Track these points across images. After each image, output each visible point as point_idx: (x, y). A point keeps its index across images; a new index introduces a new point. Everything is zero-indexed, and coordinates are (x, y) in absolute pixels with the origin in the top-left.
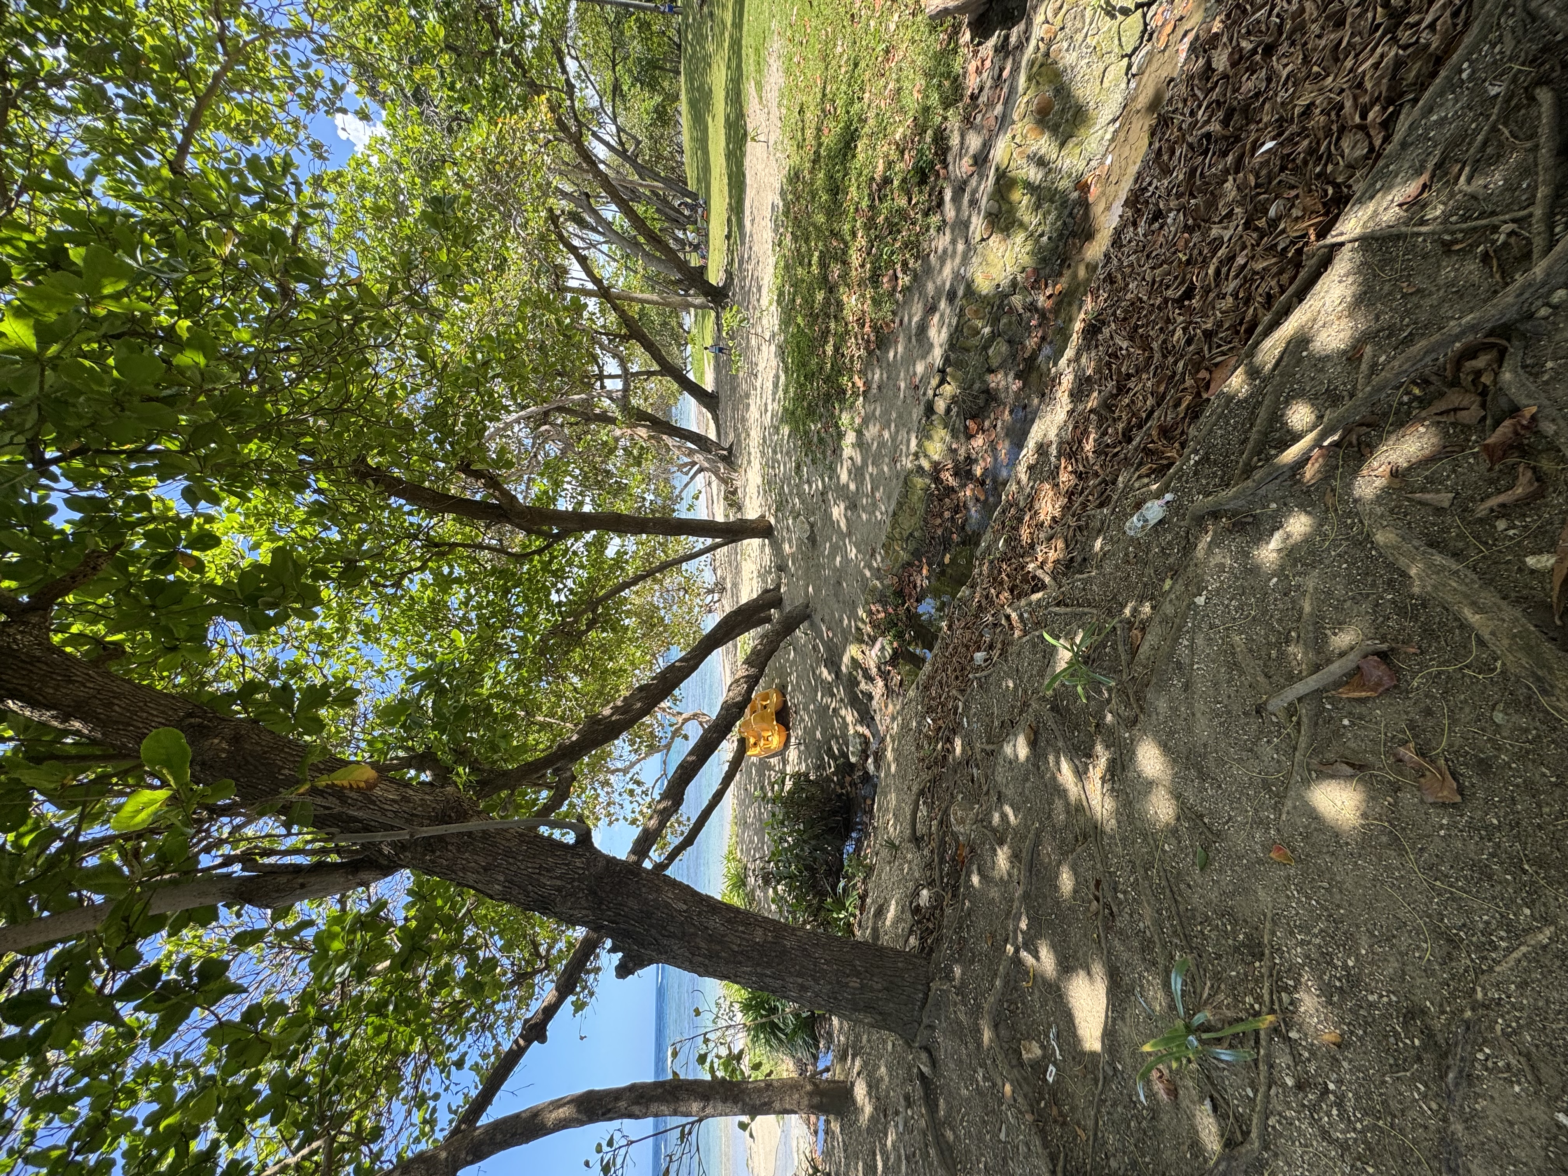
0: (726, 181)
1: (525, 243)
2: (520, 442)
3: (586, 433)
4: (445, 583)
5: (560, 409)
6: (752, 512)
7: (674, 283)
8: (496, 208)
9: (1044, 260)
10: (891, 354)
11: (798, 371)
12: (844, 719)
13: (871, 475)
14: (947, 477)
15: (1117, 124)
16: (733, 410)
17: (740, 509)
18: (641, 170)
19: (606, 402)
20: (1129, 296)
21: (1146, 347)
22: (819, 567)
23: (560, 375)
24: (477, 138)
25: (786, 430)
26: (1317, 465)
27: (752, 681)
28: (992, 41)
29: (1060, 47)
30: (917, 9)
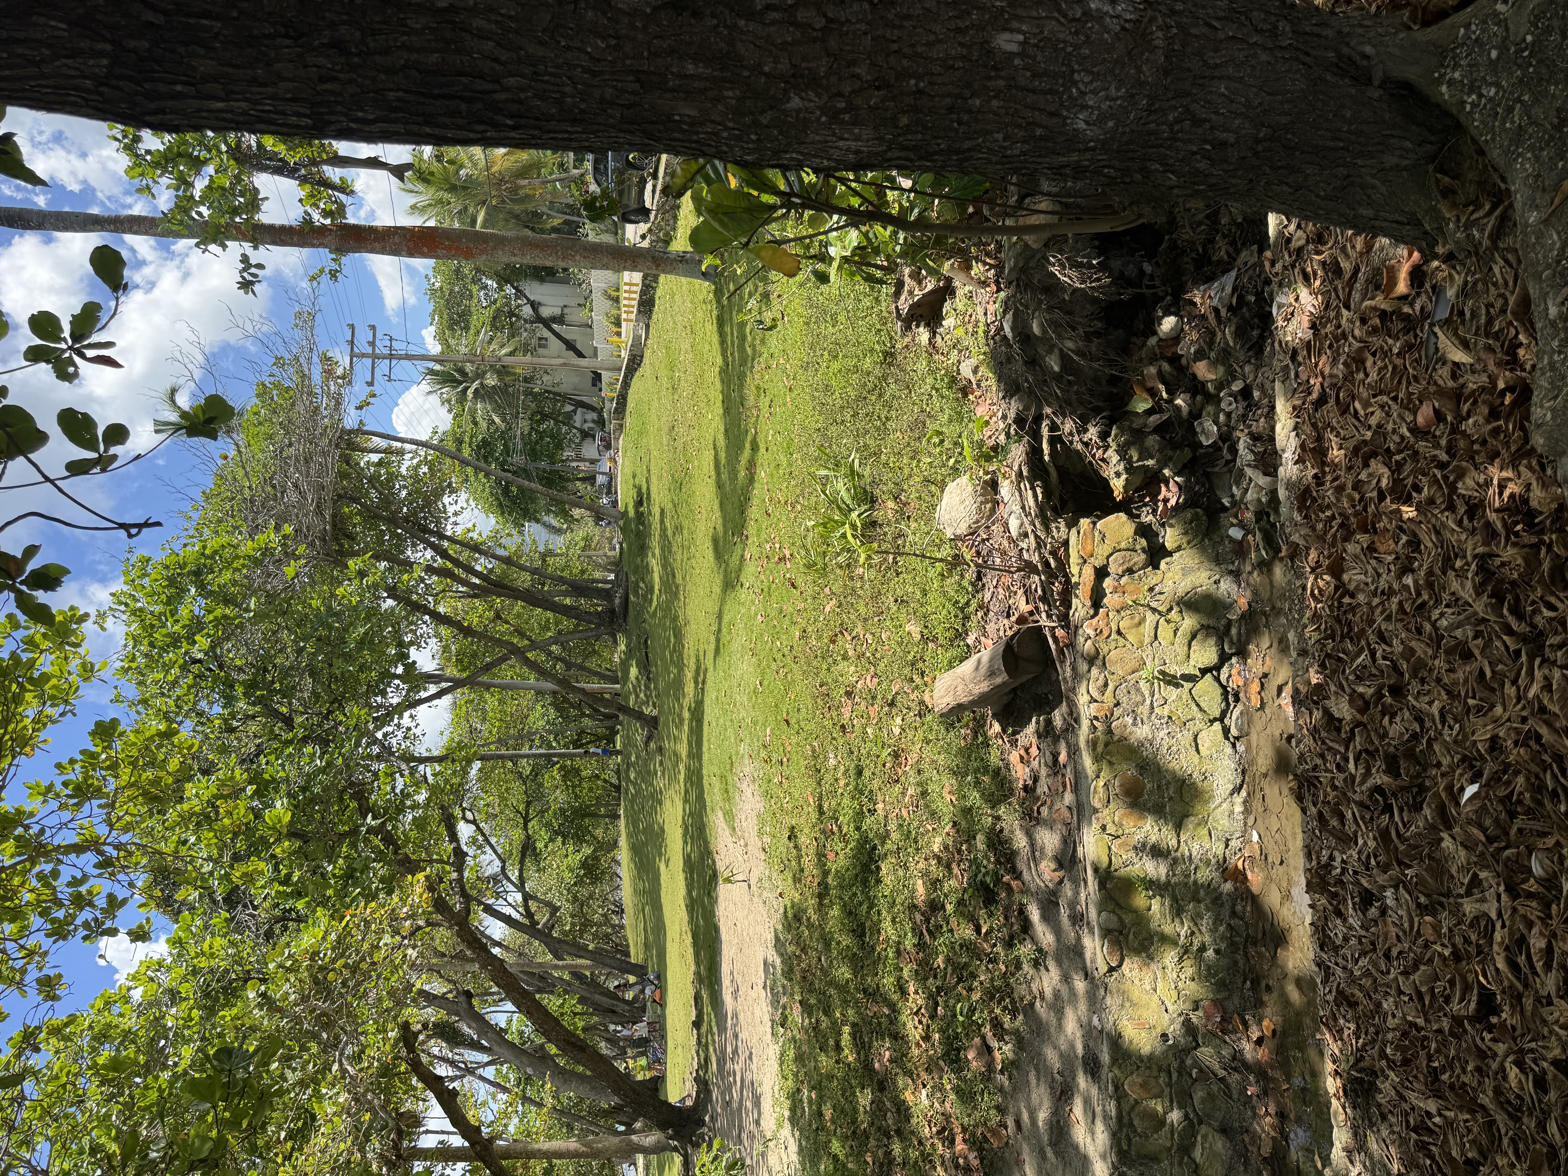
0: (689, 940)
1: (353, 1086)
7: (607, 1114)
9: (1221, 986)
15: (1244, 793)
18: (557, 947)
24: (308, 942)
28: (1031, 729)
29: (1123, 723)
30: (924, 710)
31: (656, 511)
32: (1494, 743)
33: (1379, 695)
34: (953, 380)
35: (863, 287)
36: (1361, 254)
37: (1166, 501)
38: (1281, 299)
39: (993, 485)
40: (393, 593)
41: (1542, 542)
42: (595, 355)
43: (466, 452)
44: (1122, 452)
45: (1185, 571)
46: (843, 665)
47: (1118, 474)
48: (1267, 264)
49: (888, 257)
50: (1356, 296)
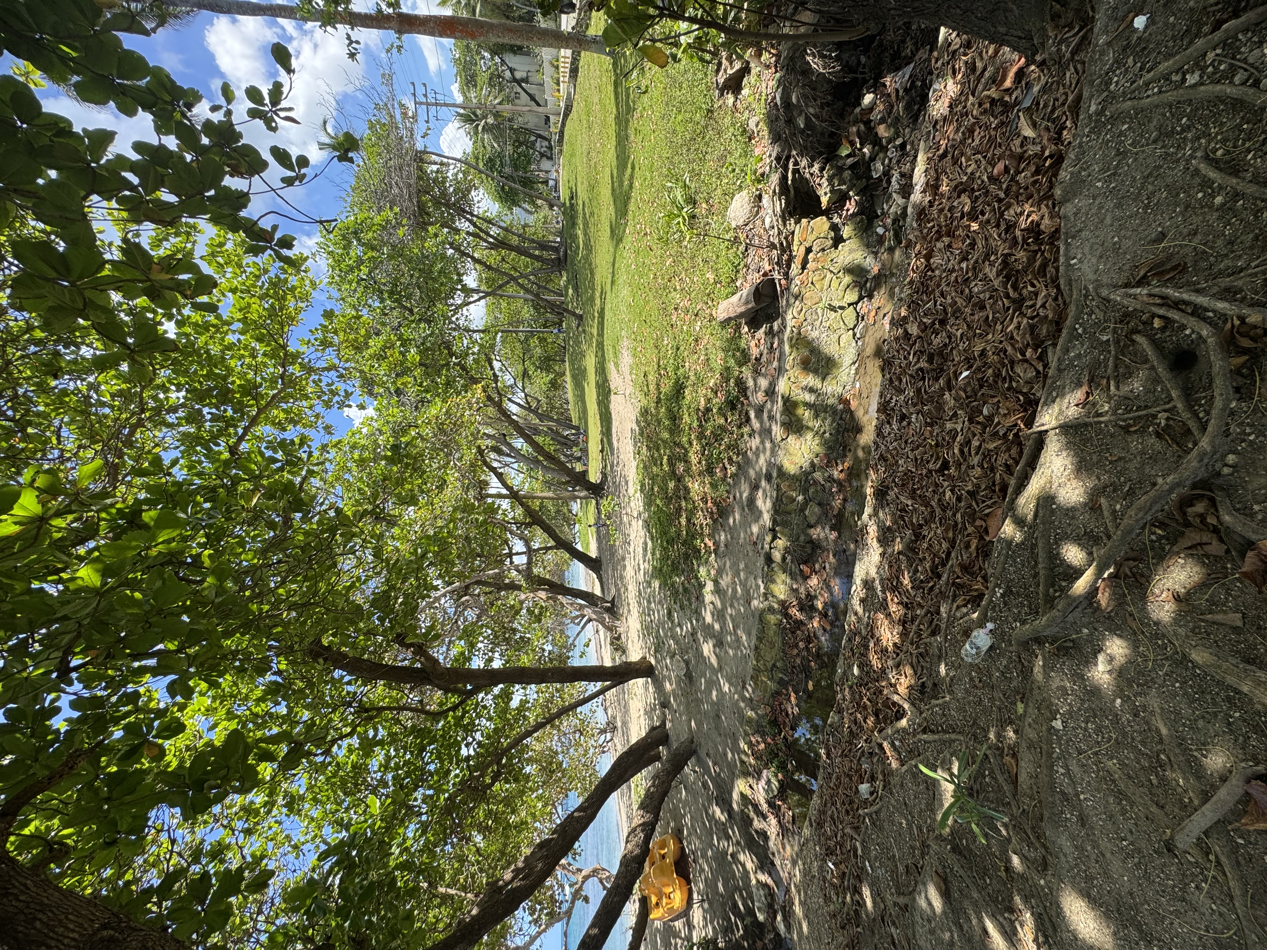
0: (598, 417)
1: (459, 470)
2: (445, 613)
3: (497, 599)
4: (368, 746)
5: (478, 583)
6: (635, 655)
7: (564, 483)
8: (442, 450)
9: (830, 448)
10: (731, 521)
11: (661, 538)
12: (743, 866)
13: (731, 615)
14: (794, 612)
15: (857, 365)
16: (613, 570)
17: (624, 652)
18: (541, 417)
19: (514, 573)
20: (901, 469)
21: (927, 505)
22: (699, 702)
23: (479, 556)
24: (434, 412)
25: (656, 584)
26: (1107, 594)
27: (649, 829)
28: (763, 330)
29: (807, 329)
30: (712, 318)
31: (580, 203)
32: (983, 353)
33: (933, 323)
34: (745, 131)
35: (698, 64)
36: (991, 57)
37: (848, 210)
38: (936, 86)
39: (760, 197)
40: (451, 245)
41: (1040, 249)
42: (546, 105)
43: (481, 165)
44: (830, 180)
45: (851, 251)
46: (674, 293)
47: (826, 194)
48: (933, 61)
49: (714, 46)
50: (980, 87)
